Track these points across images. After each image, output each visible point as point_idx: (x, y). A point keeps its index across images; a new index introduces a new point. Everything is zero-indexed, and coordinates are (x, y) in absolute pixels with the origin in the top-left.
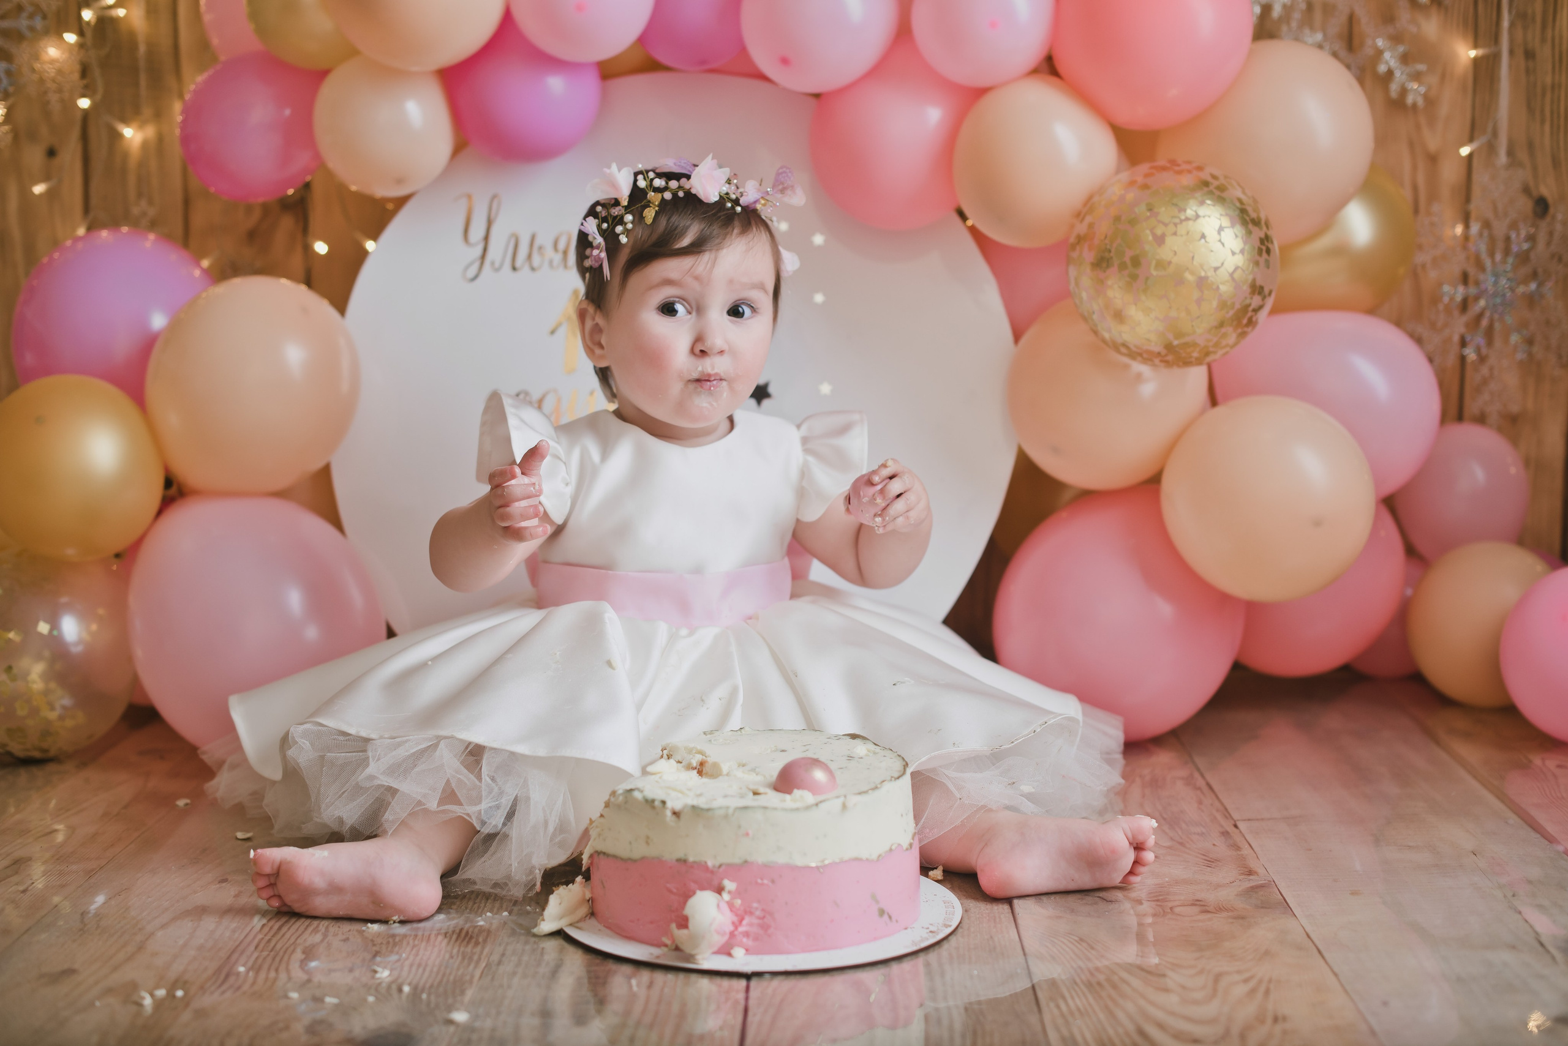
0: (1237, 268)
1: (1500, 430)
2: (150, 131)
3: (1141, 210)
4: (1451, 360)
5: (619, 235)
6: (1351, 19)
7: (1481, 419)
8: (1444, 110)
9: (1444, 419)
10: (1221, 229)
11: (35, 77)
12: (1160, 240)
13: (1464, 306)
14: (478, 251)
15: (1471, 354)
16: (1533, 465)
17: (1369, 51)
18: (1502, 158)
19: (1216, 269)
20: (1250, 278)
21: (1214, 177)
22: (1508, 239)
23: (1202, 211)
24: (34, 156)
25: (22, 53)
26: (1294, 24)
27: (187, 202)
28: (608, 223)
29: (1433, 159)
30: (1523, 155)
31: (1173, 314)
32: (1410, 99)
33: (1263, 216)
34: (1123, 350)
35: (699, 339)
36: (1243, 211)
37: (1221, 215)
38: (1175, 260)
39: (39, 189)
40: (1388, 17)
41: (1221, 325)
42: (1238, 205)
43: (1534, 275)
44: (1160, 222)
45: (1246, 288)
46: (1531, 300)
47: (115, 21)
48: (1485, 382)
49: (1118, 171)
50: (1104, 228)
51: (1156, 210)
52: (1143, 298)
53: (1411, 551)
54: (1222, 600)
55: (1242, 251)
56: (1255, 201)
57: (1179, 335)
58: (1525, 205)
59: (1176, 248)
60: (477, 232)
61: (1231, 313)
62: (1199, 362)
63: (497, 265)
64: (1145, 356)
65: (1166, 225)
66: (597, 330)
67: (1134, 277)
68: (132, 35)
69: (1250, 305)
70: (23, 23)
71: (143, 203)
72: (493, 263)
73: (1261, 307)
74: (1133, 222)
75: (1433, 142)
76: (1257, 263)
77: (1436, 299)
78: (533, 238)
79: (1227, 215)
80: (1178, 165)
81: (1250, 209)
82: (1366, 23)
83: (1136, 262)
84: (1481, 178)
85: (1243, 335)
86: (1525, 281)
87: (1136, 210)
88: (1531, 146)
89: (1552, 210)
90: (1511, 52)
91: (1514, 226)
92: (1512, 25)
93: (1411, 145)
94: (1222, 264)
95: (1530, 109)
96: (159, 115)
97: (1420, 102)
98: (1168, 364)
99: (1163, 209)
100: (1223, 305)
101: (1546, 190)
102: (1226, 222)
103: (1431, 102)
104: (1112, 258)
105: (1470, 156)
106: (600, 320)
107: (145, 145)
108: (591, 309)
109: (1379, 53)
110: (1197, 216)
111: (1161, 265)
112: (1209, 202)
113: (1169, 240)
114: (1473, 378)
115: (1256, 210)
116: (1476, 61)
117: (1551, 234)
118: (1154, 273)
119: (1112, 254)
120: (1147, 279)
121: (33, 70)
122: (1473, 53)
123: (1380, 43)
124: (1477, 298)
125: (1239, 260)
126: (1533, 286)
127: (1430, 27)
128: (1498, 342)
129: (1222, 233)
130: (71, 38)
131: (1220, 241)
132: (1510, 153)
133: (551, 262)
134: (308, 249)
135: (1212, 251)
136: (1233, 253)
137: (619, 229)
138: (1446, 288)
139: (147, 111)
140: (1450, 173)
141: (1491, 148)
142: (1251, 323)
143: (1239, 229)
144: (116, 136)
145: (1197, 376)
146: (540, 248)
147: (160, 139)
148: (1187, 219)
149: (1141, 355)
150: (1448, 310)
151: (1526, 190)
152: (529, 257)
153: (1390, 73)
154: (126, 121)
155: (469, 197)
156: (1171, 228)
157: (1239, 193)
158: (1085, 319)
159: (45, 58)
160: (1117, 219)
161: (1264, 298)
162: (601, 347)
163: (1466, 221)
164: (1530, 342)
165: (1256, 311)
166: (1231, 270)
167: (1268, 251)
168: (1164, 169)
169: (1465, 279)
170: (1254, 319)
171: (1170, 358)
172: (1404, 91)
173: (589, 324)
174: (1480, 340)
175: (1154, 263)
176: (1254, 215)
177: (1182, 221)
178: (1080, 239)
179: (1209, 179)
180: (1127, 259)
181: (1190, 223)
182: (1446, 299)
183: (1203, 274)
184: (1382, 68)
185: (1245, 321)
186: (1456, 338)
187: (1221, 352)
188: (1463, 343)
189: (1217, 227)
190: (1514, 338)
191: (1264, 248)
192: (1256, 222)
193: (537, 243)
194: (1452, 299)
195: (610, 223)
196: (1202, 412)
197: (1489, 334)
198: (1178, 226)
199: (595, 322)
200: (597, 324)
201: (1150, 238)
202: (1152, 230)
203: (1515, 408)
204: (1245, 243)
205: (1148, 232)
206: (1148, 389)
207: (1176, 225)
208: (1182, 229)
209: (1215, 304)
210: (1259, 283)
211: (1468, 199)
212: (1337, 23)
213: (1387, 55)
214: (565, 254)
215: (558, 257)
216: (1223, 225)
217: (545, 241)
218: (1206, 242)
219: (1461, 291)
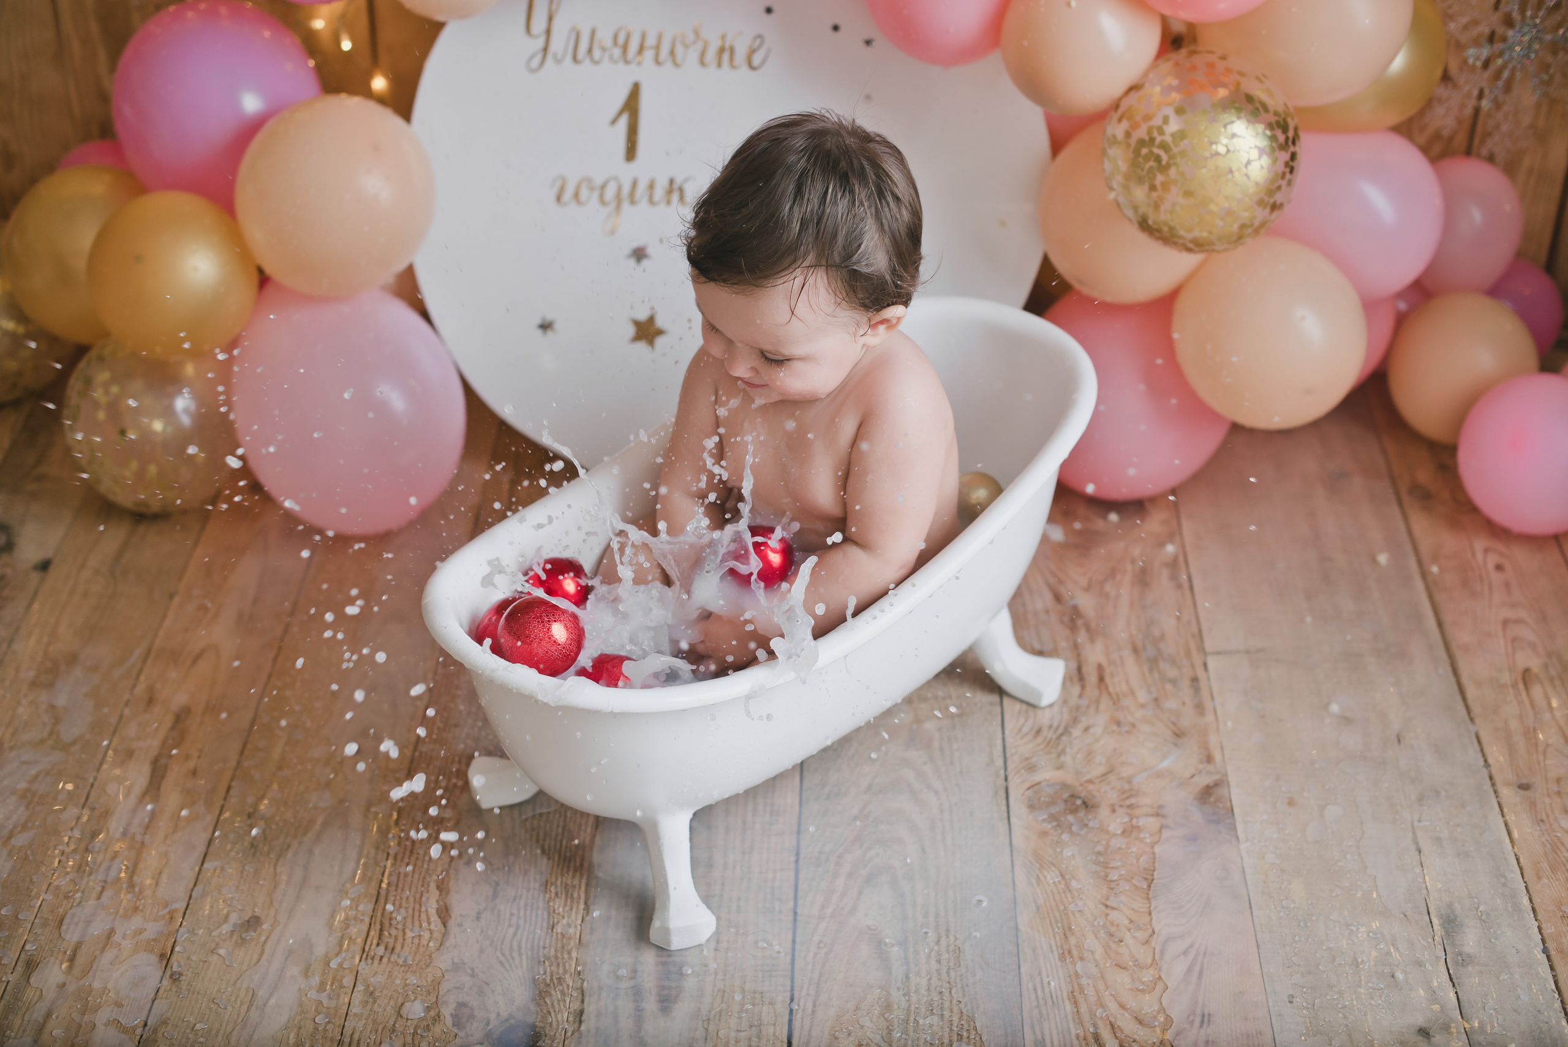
7: (1487, 156)
13: (1486, 64)
14: (540, 43)
15: (1485, 104)
23: (1233, 144)
60: (539, 23)
63: (559, 57)
72: (555, 56)
78: (593, 33)
110: (1227, 151)
111: (1188, 194)
114: (1485, 124)
133: (611, 56)
146: (601, 42)
152: (590, 51)
164: (1549, 82)
169: (1493, 38)
177: (1212, 155)
181: (1220, 157)
183: (1226, 204)
188: (1481, 96)
189: (1245, 162)
190: (1532, 83)
191: (1287, 168)
192: (1283, 144)
193: (598, 37)
194: (1476, 59)
198: (1209, 160)
207: (1206, 160)
208: (1211, 165)
214: (625, 48)
215: (617, 52)
216: (1251, 158)
217: (605, 36)
218: (1233, 176)
219: (1485, 52)
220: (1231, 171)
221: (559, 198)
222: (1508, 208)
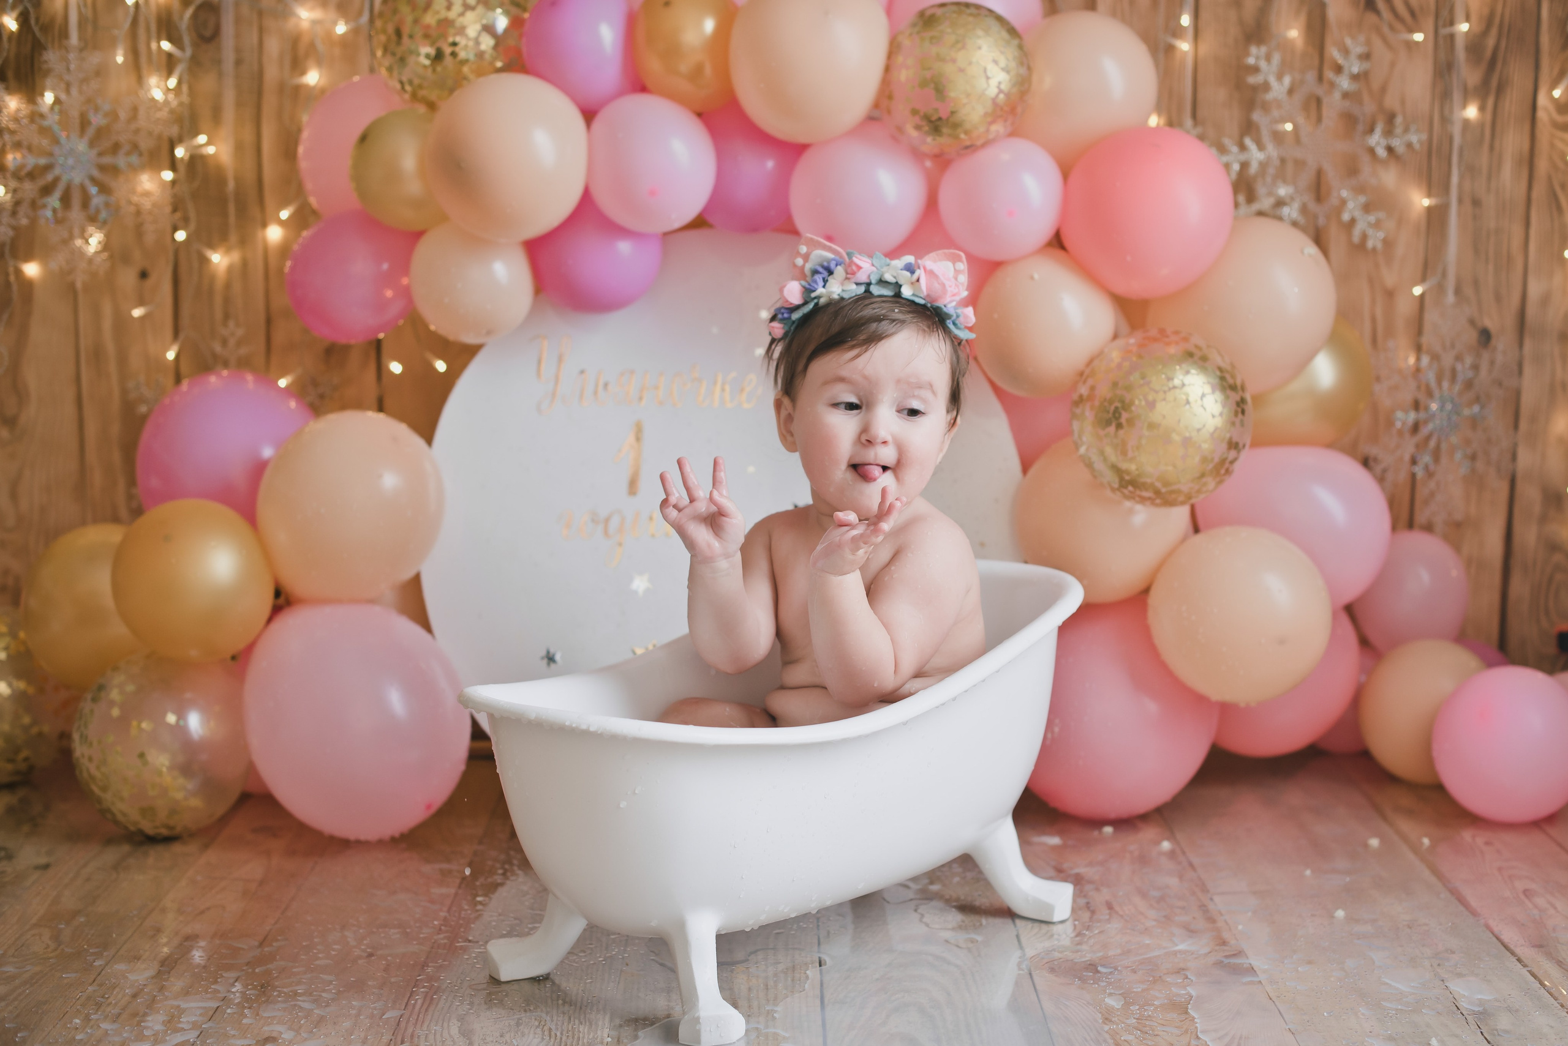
0: (1216, 429)
1: (1446, 538)
2: (235, 256)
3: (1135, 377)
4: (1403, 476)
6: (1319, 174)
7: (1428, 528)
8: (1400, 250)
9: (1394, 528)
10: (1203, 396)
11: (132, 209)
12: (1152, 405)
13: (1414, 430)
14: (549, 386)
15: (1419, 471)
16: (1473, 565)
17: (1334, 201)
18: (1450, 298)
19: (1199, 430)
20: (1228, 436)
21: (1197, 346)
22: (1454, 372)
23: (1188, 379)
24: (128, 278)
25: (120, 188)
26: (1269, 179)
27: (269, 321)
29: (1390, 294)
30: (1469, 291)
31: (1162, 468)
32: (1370, 244)
33: (1239, 382)
35: (865, 430)
36: (1222, 379)
37: (1204, 383)
38: (1164, 423)
39: (137, 313)
40: (1352, 170)
41: (1203, 475)
42: (1218, 373)
43: (1477, 399)
44: (1151, 389)
45: (1224, 446)
46: (1474, 422)
47: (203, 158)
48: (1432, 494)
49: (1115, 337)
50: (1104, 391)
51: (1148, 378)
53: (1364, 642)
54: (1199, 700)
55: (1221, 414)
56: (1233, 366)
57: (1166, 484)
58: (1471, 336)
59: (1165, 413)
60: (548, 370)
61: (1211, 466)
62: (1183, 503)
63: (567, 397)
65: (1157, 392)
66: (789, 419)
67: (1128, 436)
68: (220, 172)
69: (1226, 459)
70: (121, 161)
71: (231, 324)
72: (563, 396)
73: (1235, 459)
74: (1129, 388)
75: (1390, 278)
76: (1233, 424)
77: (1390, 423)
78: (599, 375)
79: (1209, 383)
80: (1167, 337)
81: (1228, 376)
82: (1331, 174)
83: (1130, 423)
84: (1431, 316)
85: (1221, 482)
86: (1470, 405)
87: (1132, 378)
88: (1476, 283)
89: (1493, 342)
90: (1460, 201)
91: (1459, 358)
92: (1462, 177)
93: (1371, 281)
94: (1204, 426)
95: (1476, 251)
96: (245, 241)
97: (1379, 246)
98: (1157, 505)
99: (1155, 377)
100: (1204, 460)
101: (1488, 323)
102: (1208, 389)
103: (1388, 243)
104: (1108, 418)
105: (1422, 296)
107: (230, 269)
109: (1343, 202)
110: (1183, 385)
111: (1152, 426)
112: (1193, 371)
113: (1159, 405)
114: (1422, 492)
115: (1233, 377)
116: (1429, 210)
117: (1492, 363)
118: (1146, 433)
119: (1108, 415)
120: (1139, 438)
121: (130, 202)
122: (1426, 202)
123: (1344, 194)
124: (1426, 422)
125: (1218, 422)
126: (1476, 409)
127: (1389, 178)
128: (1444, 460)
129: (1204, 399)
130: (168, 175)
131: (1202, 406)
132: (1458, 291)
134: (380, 369)
135: (1195, 415)
136: (1213, 416)
138: (1399, 414)
139: (233, 238)
140: (1404, 308)
141: (1440, 288)
142: (1228, 472)
143: (1219, 395)
144: (204, 261)
145: (1180, 515)
146: (606, 384)
147: (245, 264)
148: (1175, 387)
150: (1400, 433)
151: (1472, 322)
152: (595, 392)
153: (1353, 221)
154: (213, 247)
156: (1161, 395)
157: (1219, 361)
159: (139, 189)
160: (1115, 384)
161: (1239, 451)
162: (792, 434)
163: (1419, 349)
164: (1473, 458)
165: (1232, 462)
166: (1211, 430)
167: (1243, 412)
168: (1155, 340)
169: (1416, 406)
170: (1231, 469)
172: (1364, 237)
174: (1426, 459)
175: (1146, 424)
176: (1231, 381)
177: (1170, 389)
178: (1081, 400)
179: (1194, 350)
180: (1122, 420)
181: (1177, 391)
182: (1398, 424)
183: (1187, 435)
184: (1346, 217)
185: (1223, 471)
186: (1407, 457)
187: (1202, 496)
188: (1413, 462)
189: (1200, 394)
190: (1458, 456)
191: (1239, 410)
192: (1233, 388)
193: (603, 379)
194: (1404, 423)
196: (1184, 540)
197: (1436, 455)
198: (1167, 393)
199: (788, 412)
200: (790, 414)
201: (1143, 403)
202: (1144, 396)
203: (1458, 516)
204: (1224, 407)
205: (1141, 398)
207: (1165, 392)
208: (1170, 396)
209: (1197, 459)
210: (1235, 440)
211: (1420, 332)
212: (1306, 178)
213: (1351, 205)
215: (620, 392)
216: (1205, 392)
217: (610, 376)
218: (1191, 407)
219: (1412, 416)
220: (1188, 402)
222: (1454, 573)
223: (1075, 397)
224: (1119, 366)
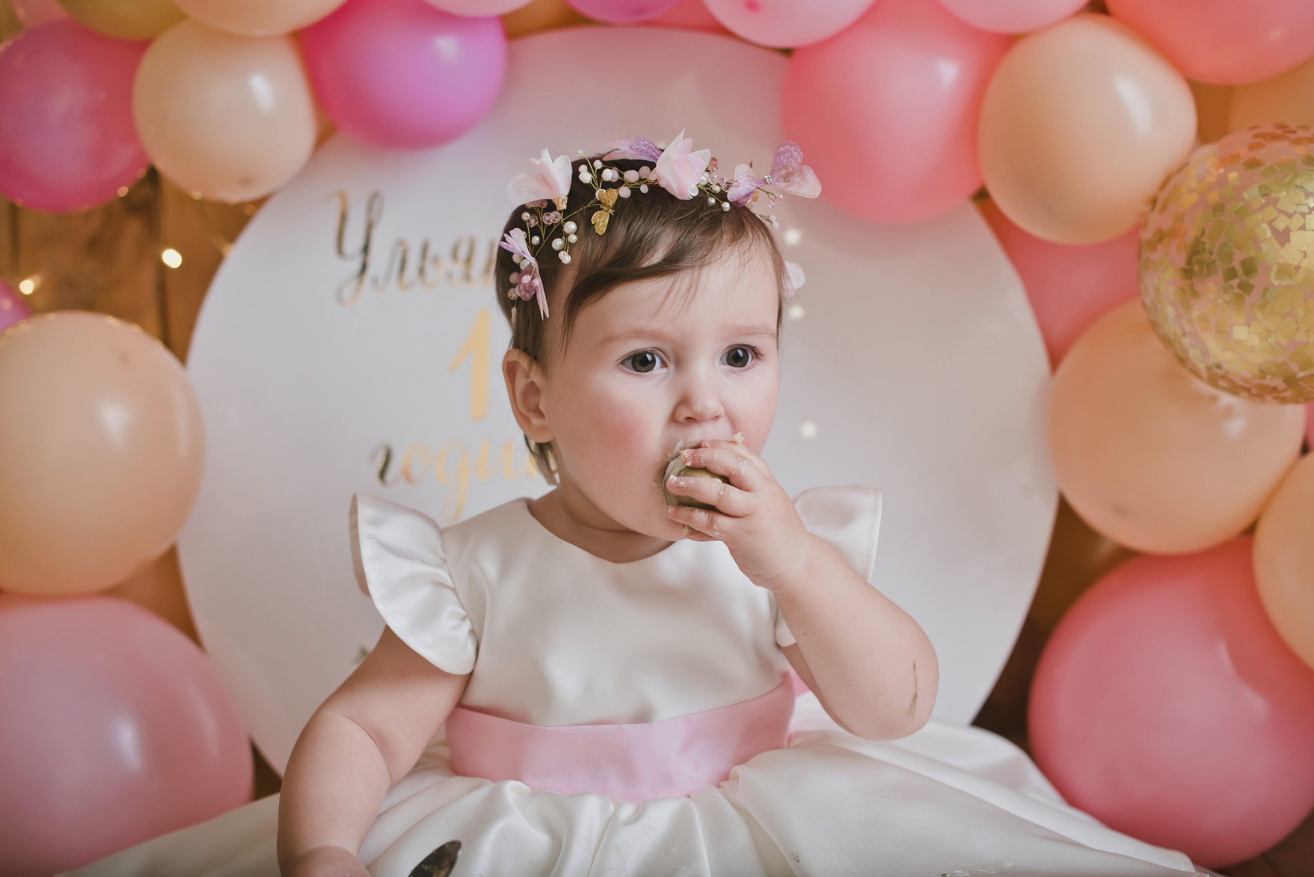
3: (1252, 194)
5: (558, 252)
12: (1283, 237)
14: (356, 265)
28: (540, 236)
31: (1301, 337)
34: (1222, 383)
35: (684, 401)
38: (1304, 264)
44: (1281, 211)
50: (1198, 220)
51: (1273, 195)
52: (1259, 316)
57: (1307, 364)
59: (1305, 249)
60: (354, 241)
63: (381, 278)
64: (1254, 391)
65: (1290, 216)
66: (532, 389)
67: (1246, 288)
72: (375, 278)
74: (1242, 212)
78: (426, 247)
80: (1292, 132)
83: (1249, 267)
87: (1246, 195)
99: (1284, 194)
104: (1214, 262)
106: (536, 377)
108: (523, 362)
111: (1285, 271)
113: (1295, 237)
118: (1276, 283)
119: (1214, 257)
120: (1266, 290)
133: (449, 276)
137: (557, 243)
146: (436, 260)
149: (1248, 390)
152: (422, 271)
155: (343, 197)
156: (1297, 221)
158: (1167, 341)
160: (1219, 208)
162: (541, 415)
171: (1288, 394)
173: (521, 383)
175: (1275, 269)
177: (1310, 211)
178: (1161, 236)
180: (1236, 264)
193: (432, 251)
195: (543, 236)
198: (1307, 216)
199: (530, 380)
200: (532, 383)
201: (1269, 234)
202: (1270, 224)
205: (1265, 226)
206: (1235, 426)
207: (1303, 215)
214: (469, 260)
215: (458, 269)
217: (442, 247)
221: (382, 474)
223: (1147, 235)
224: (1222, 181)
